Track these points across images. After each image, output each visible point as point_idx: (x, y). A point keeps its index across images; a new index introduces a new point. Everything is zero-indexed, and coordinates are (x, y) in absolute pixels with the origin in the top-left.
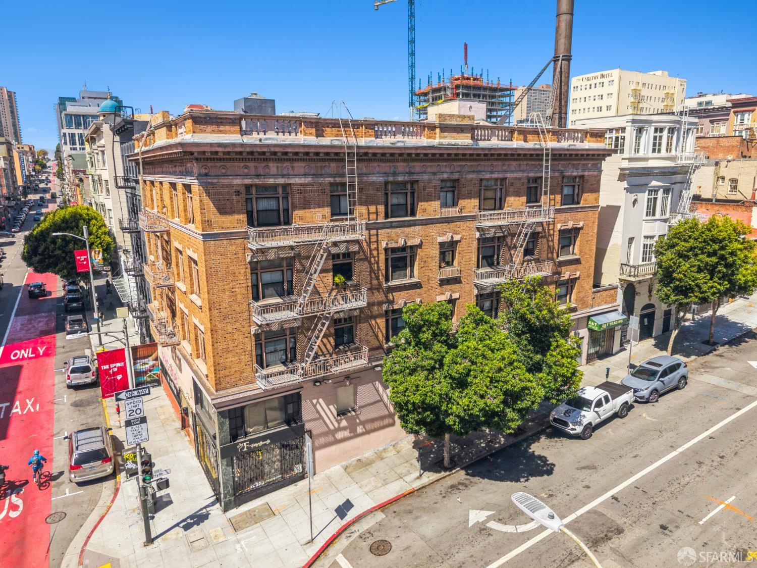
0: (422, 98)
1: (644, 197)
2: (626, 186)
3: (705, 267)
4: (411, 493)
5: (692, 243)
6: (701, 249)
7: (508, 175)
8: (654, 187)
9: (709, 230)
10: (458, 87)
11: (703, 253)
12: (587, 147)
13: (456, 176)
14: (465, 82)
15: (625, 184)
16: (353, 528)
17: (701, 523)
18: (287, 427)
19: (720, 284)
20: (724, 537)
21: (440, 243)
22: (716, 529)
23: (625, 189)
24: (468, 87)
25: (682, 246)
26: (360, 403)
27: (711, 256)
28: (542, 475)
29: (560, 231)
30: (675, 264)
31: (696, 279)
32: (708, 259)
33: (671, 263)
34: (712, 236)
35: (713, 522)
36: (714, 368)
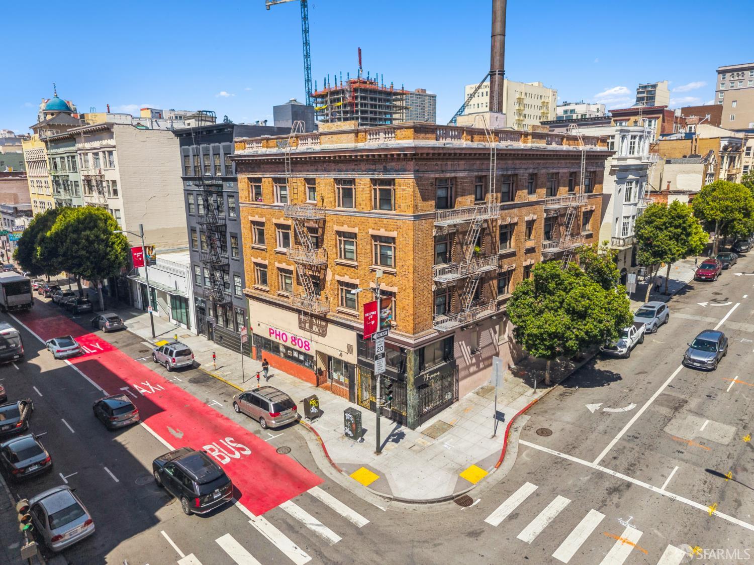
0: (319, 100)
1: (624, 187)
2: (616, 179)
3: (674, 237)
4: (536, 402)
5: (665, 219)
6: (670, 223)
7: (561, 171)
8: (631, 179)
9: (675, 209)
10: (356, 90)
11: (671, 227)
12: (598, 150)
13: (536, 171)
14: (363, 86)
15: (615, 178)
16: (515, 425)
17: (728, 391)
18: (445, 363)
19: (682, 248)
20: (744, 396)
21: (526, 221)
22: (737, 393)
23: (615, 181)
24: (365, 91)
25: (658, 222)
26: (481, 345)
27: (677, 228)
28: (616, 381)
29: (584, 212)
30: (654, 234)
31: (669, 245)
32: (676, 230)
33: (651, 234)
34: (678, 213)
35: (733, 390)
36: (678, 309)
